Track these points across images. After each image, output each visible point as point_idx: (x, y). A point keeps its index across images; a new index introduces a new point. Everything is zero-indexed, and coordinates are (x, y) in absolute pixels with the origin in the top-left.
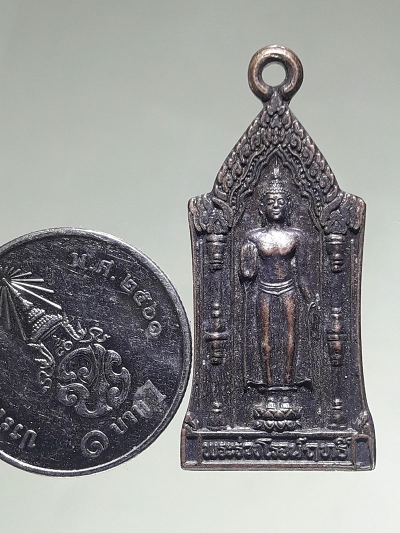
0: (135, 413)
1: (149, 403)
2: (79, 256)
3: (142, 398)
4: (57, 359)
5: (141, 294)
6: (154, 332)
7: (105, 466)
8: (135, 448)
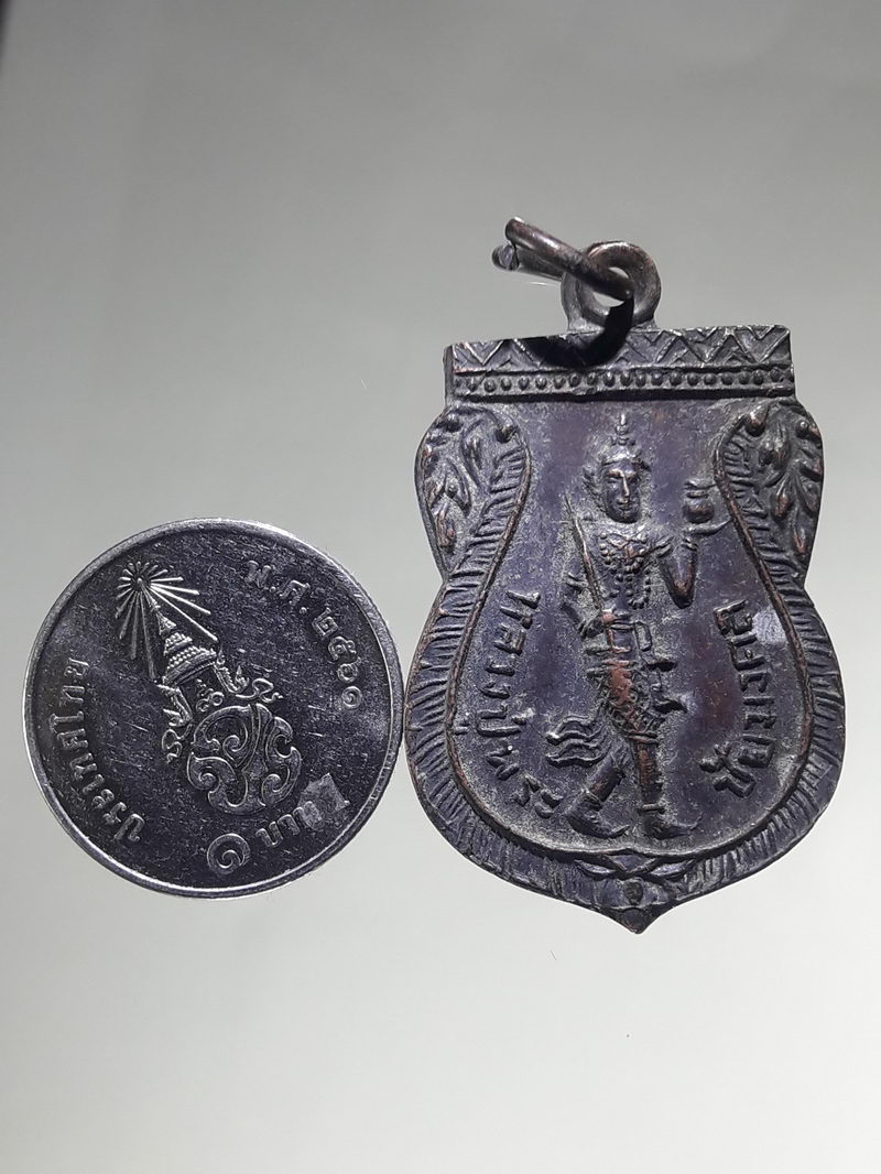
0: (298, 818)
1: (321, 809)
2: (260, 567)
3: (311, 797)
4: (197, 717)
5: (340, 642)
6: (352, 703)
7: (238, 891)
8: (288, 872)
